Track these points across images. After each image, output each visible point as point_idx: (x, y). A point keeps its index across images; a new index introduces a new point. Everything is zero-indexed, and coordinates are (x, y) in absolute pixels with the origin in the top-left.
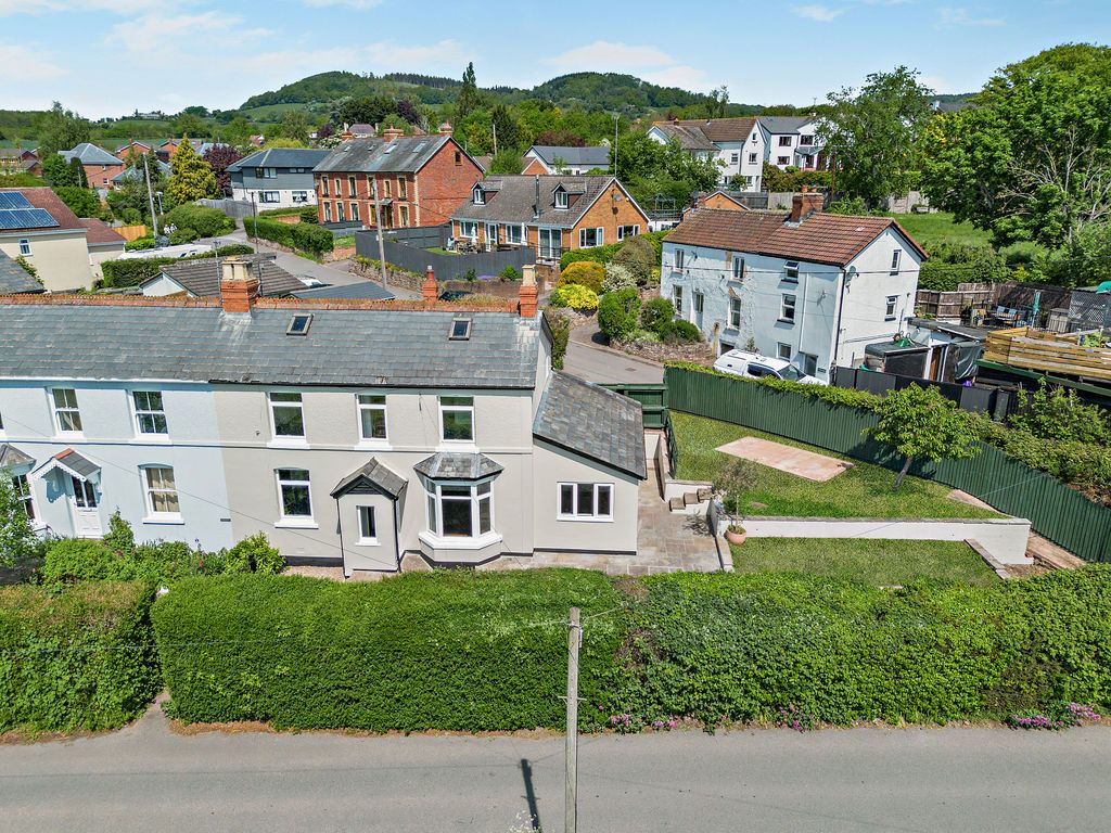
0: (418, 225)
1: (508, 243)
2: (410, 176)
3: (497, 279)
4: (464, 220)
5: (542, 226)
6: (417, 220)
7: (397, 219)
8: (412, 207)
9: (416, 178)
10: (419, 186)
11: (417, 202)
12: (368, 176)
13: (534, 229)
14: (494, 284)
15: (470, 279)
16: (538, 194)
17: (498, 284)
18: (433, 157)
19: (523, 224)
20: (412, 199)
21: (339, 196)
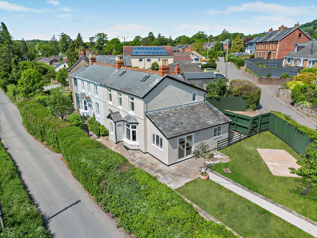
0: (276, 59)
1: (298, 66)
2: (277, 42)
3: (279, 77)
4: (288, 57)
5: (309, 59)
6: (276, 57)
7: (271, 57)
8: (276, 53)
9: (279, 43)
10: (280, 45)
11: (277, 51)
12: (267, 43)
13: (307, 60)
14: (277, 79)
15: (268, 77)
16: (312, 47)
17: (278, 79)
18: (288, 35)
19: (302, 58)
20: (276, 50)
21: (259, 50)
